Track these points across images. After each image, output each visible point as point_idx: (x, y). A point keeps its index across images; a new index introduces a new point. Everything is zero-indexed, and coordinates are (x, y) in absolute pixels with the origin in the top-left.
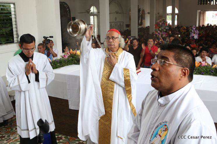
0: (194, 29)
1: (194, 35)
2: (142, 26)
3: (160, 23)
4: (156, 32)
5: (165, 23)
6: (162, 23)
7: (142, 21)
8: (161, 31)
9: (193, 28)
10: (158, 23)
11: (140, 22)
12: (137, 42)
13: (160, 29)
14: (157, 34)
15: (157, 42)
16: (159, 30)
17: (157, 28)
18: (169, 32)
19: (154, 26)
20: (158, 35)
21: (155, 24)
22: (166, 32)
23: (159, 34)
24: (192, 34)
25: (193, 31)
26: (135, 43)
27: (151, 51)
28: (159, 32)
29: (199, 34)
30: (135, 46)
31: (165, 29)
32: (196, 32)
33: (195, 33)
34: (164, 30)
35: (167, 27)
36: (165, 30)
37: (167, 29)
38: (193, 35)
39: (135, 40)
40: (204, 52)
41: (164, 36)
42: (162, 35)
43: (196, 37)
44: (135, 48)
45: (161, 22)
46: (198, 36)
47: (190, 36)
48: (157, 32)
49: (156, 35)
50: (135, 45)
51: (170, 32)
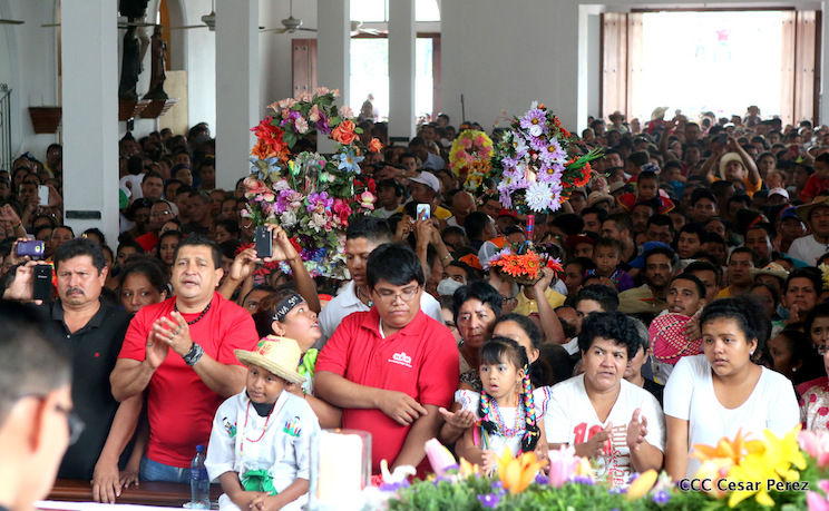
0: (536, 131)
1: (532, 176)
2: (161, 123)
3: (300, 120)
4: (264, 188)
5: (331, 121)
6: (314, 118)
7: (163, 77)
8: (300, 185)
9: (524, 125)
10: (280, 117)
11: (143, 85)
12: (94, 271)
13: (295, 168)
14: (270, 198)
15: (247, 269)
16: (286, 173)
17: (273, 156)
18: (359, 192)
19: (254, 141)
20: (275, 208)
21: (255, 121)
22: (335, 190)
23: (283, 200)
24: (512, 169)
25: (521, 148)
26: (76, 281)
27: (192, 354)
28: (282, 185)
29: (569, 175)
30: (75, 306)
31: (329, 168)
32: (545, 156)
33: (536, 164)
34: (325, 177)
35: (344, 157)
36: (332, 179)
37: (342, 174)
38: (518, 175)
39: (81, 253)
40: (605, 352)
41: (318, 221)
42: (304, 212)
43: (542, 195)
44: (77, 319)
45: (305, 108)
46: (556, 184)
47: (502, 186)
48: (268, 181)
49: (261, 209)
50: (80, 299)
51: (368, 199)
